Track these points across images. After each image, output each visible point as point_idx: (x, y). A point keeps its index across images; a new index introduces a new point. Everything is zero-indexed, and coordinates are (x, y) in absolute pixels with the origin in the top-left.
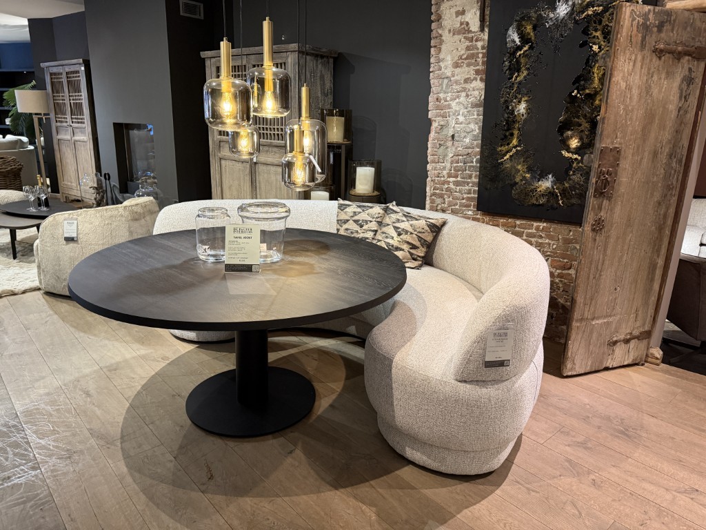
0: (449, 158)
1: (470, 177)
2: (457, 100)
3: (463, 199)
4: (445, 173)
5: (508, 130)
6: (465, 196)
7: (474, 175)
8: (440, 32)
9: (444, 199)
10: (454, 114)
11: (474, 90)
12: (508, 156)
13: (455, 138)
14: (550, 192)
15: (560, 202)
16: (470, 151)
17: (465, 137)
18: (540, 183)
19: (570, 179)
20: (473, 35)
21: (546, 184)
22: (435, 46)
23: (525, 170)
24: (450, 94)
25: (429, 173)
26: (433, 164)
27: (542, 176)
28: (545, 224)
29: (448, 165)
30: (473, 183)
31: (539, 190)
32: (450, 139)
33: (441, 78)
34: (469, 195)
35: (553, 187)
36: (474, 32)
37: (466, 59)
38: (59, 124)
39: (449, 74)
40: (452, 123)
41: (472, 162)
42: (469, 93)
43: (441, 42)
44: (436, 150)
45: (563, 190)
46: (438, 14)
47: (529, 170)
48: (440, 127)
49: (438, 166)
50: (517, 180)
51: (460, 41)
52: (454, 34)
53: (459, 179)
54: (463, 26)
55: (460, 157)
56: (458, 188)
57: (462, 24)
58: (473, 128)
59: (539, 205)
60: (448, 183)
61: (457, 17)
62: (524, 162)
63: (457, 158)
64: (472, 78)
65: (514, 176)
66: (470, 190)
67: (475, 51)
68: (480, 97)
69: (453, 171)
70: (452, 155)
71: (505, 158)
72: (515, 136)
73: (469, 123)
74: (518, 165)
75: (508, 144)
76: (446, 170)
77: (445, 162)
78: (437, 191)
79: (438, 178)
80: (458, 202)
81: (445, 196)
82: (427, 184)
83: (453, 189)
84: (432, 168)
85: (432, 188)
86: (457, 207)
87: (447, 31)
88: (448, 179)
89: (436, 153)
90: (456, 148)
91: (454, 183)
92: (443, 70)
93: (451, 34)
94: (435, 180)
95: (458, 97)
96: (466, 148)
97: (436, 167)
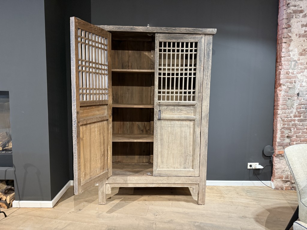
0: (295, 106)
2: (302, 74)
3: (304, 129)
4: (292, 115)
6: (306, 127)
8: (290, 34)
9: (291, 130)
10: (299, 82)
13: (300, 95)
22: (285, 43)
24: (296, 70)
25: (279, 116)
26: (283, 110)
29: (295, 110)
32: (297, 95)
33: (290, 61)
39: (296, 59)
40: (298, 86)
43: (291, 41)
44: (286, 102)
46: (289, 24)
48: (288, 89)
49: (287, 111)
51: (304, 41)
52: (299, 37)
53: (302, 118)
55: (302, 106)
56: (301, 123)
57: (305, 32)
60: (294, 120)
61: (302, 27)
63: (300, 106)
70: (297, 104)
76: (292, 113)
77: (292, 108)
78: (286, 126)
79: (287, 118)
80: (301, 131)
81: (292, 129)
82: (278, 122)
83: (297, 124)
84: (282, 113)
85: (282, 125)
86: (300, 134)
87: (295, 35)
88: (294, 118)
89: (286, 104)
90: (300, 101)
91: (298, 120)
92: (291, 56)
93: (298, 37)
94: (284, 120)
95: (302, 72)
96: (306, 100)
97: (285, 112)
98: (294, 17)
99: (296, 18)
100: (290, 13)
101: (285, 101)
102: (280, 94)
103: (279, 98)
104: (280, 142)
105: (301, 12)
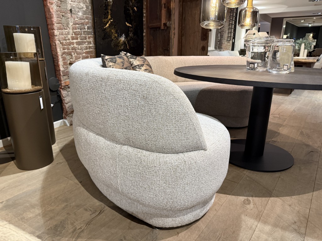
0: (71, 26)
1: (86, 39)
3: (83, 53)
5: (106, 10)
6: (84, 51)
7: (87, 37)
9: (72, 55)
12: (108, 25)
13: (73, 12)
14: (124, 43)
15: (128, 47)
16: (83, 21)
17: (78, 12)
18: (120, 38)
19: (129, 36)
25: (56, 37)
26: (60, 30)
29: (71, 31)
31: (120, 42)
32: (69, 12)
34: (86, 50)
35: (124, 40)
41: (85, 29)
45: (128, 41)
47: (116, 32)
48: (60, 2)
50: (113, 38)
53: (79, 40)
55: (77, 25)
56: (79, 46)
58: (83, 6)
60: (73, 43)
62: (114, 28)
63: (75, 26)
65: (111, 36)
66: (87, 47)
69: (74, 35)
70: (72, 23)
71: (106, 26)
72: (109, 13)
73: (80, 2)
74: (111, 29)
75: (107, 18)
76: (69, 35)
77: (68, 29)
78: (66, 51)
79: (65, 41)
80: (81, 55)
81: (73, 53)
82: (57, 46)
83: (76, 47)
84: (60, 33)
85: (62, 49)
86: (81, 59)
88: (72, 41)
89: (61, 22)
90: (74, 19)
91: (77, 43)
94: (63, 42)
96: (80, 19)
97: (62, 33)
101: (59, 19)
102: (52, 9)
103: (52, 14)
104: (64, 71)
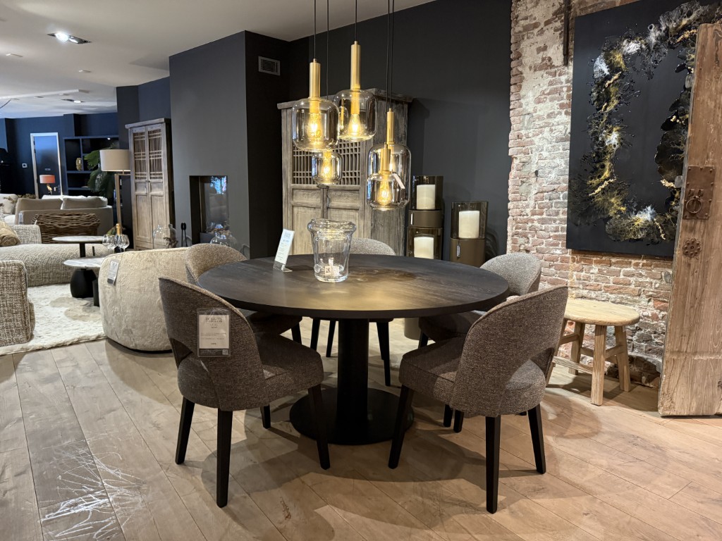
0: (532, 195)
1: (557, 213)
2: (540, 136)
3: (550, 238)
4: (528, 211)
5: (599, 161)
6: (552, 234)
7: (561, 212)
8: (520, 69)
9: (528, 238)
10: (537, 150)
11: (559, 125)
12: (599, 189)
13: (539, 174)
14: (649, 226)
15: (662, 236)
16: (556, 186)
17: (550, 172)
18: (637, 216)
19: (672, 210)
20: (556, 69)
21: (645, 217)
22: (515, 84)
23: (620, 203)
24: (532, 130)
25: (510, 212)
26: (515, 203)
27: (640, 208)
28: (645, 261)
29: (532, 203)
30: (561, 220)
31: (636, 223)
32: (534, 175)
33: (522, 115)
34: (556, 233)
35: (652, 220)
36: (557, 67)
37: (549, 94)
38: (138, 181)
39: (531, 110)
40: (535, 158)
41: (559, 198)
42: (553, 128)
43: (522, 80)
44: (518, 187)
45: (664, 223)
46: (518, 52)
47: (624, 202)
48: (521, 164)
49: (520, 204)
50: (611, 213)
51: (542, 76)
53: (544, 216)
54: (545, 62)
55: (546, 194)
56: (543, 226)
57: (543, 59)
58: (559, 162)
59: (638, 240)
60: (532, 221)
61: (538, 53)
62: (617, 194)
63: (542, 195)
64: (556, 112)
65: (607, 210)
66: (557, 228)
67: (559, 86)
68: (566, 131)
69: (537, 209)
70: (536, 192)
71: (596, 191)
72: (607, 168)
73: (554, 158)
74: (611, 197)
75: (599, 177)
76: (529, 208)
77: (528, 199)
78: (520, 231)
79: (522, 217)
80: (544, 241)
81: (529, 235)
82: (508, 224)
83: (537, 227)
84: (514, 206)
85: (514, 228)
86: (543, 246)
87: (527, 68)
88: (532, 217)
89: (518, 190)
90: (540, 184)
91: (539, 221)
92: (524, 106)
93: (532, 71)
94: (517, 219)
95: (541, 133)
96: (551, 184)
97: (518, 205)
98: (526, 38)
99: (528, 38)
100: (520, 32)
101: (516, 187)
105: (536, 25)
